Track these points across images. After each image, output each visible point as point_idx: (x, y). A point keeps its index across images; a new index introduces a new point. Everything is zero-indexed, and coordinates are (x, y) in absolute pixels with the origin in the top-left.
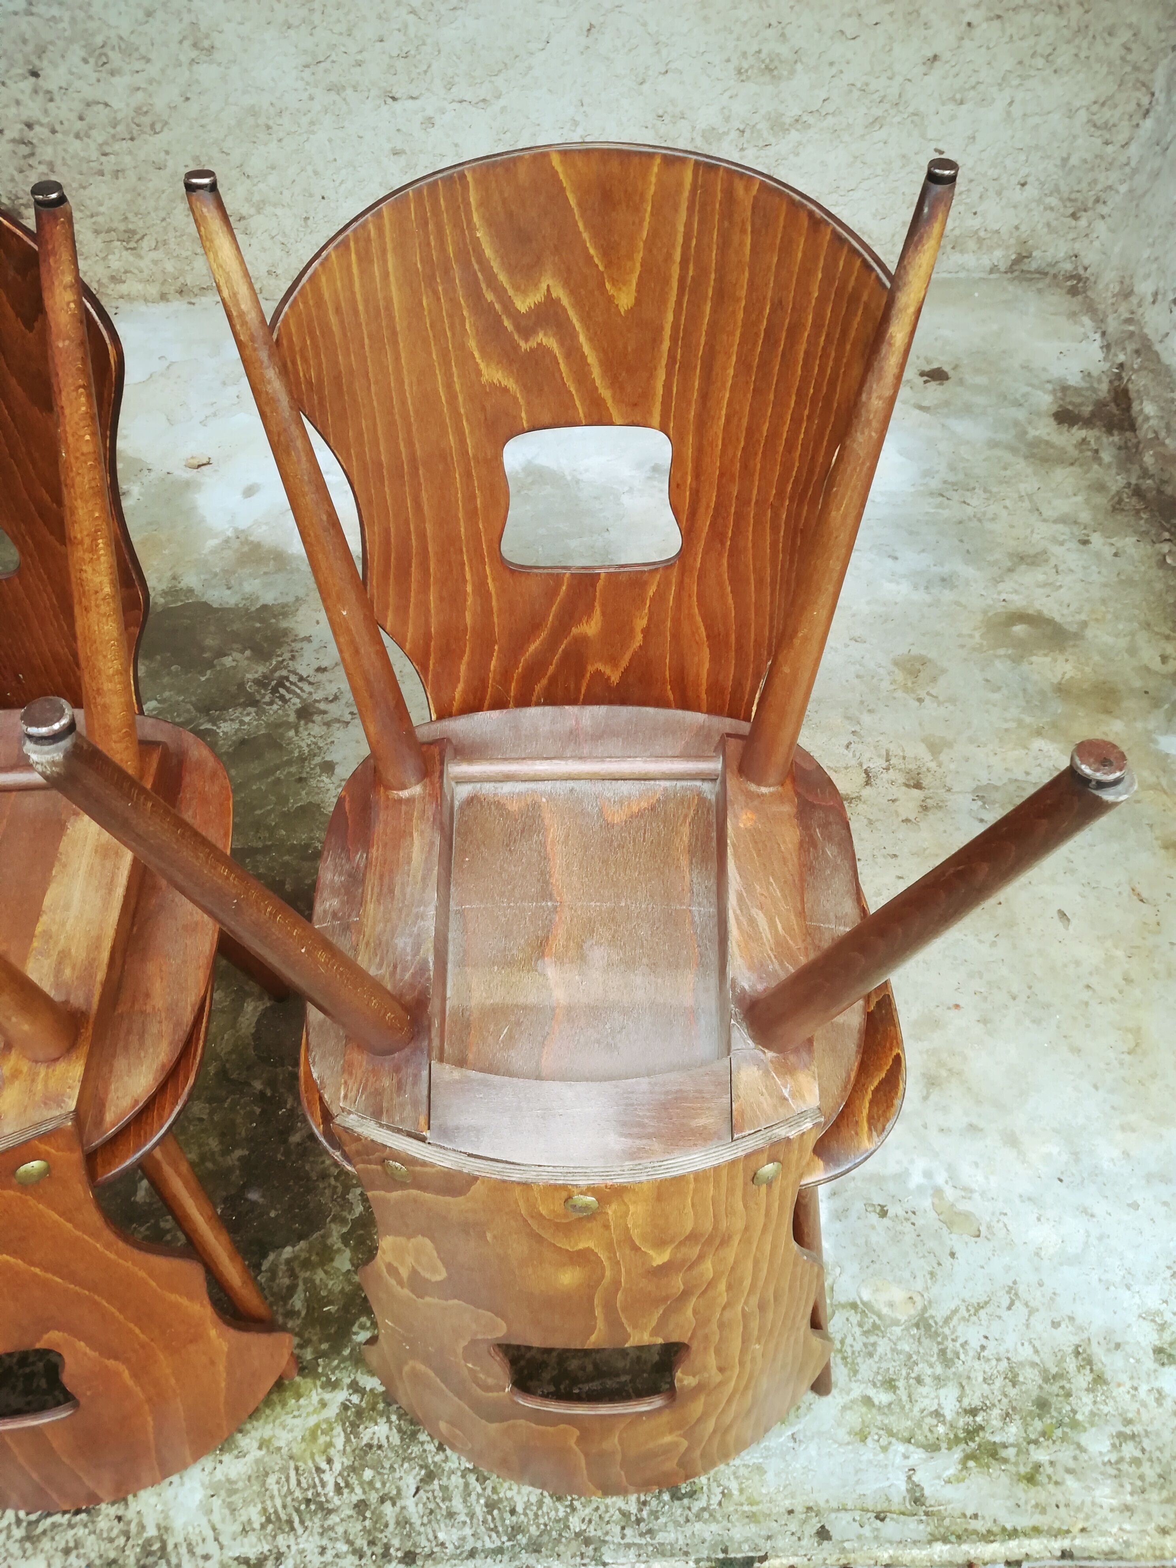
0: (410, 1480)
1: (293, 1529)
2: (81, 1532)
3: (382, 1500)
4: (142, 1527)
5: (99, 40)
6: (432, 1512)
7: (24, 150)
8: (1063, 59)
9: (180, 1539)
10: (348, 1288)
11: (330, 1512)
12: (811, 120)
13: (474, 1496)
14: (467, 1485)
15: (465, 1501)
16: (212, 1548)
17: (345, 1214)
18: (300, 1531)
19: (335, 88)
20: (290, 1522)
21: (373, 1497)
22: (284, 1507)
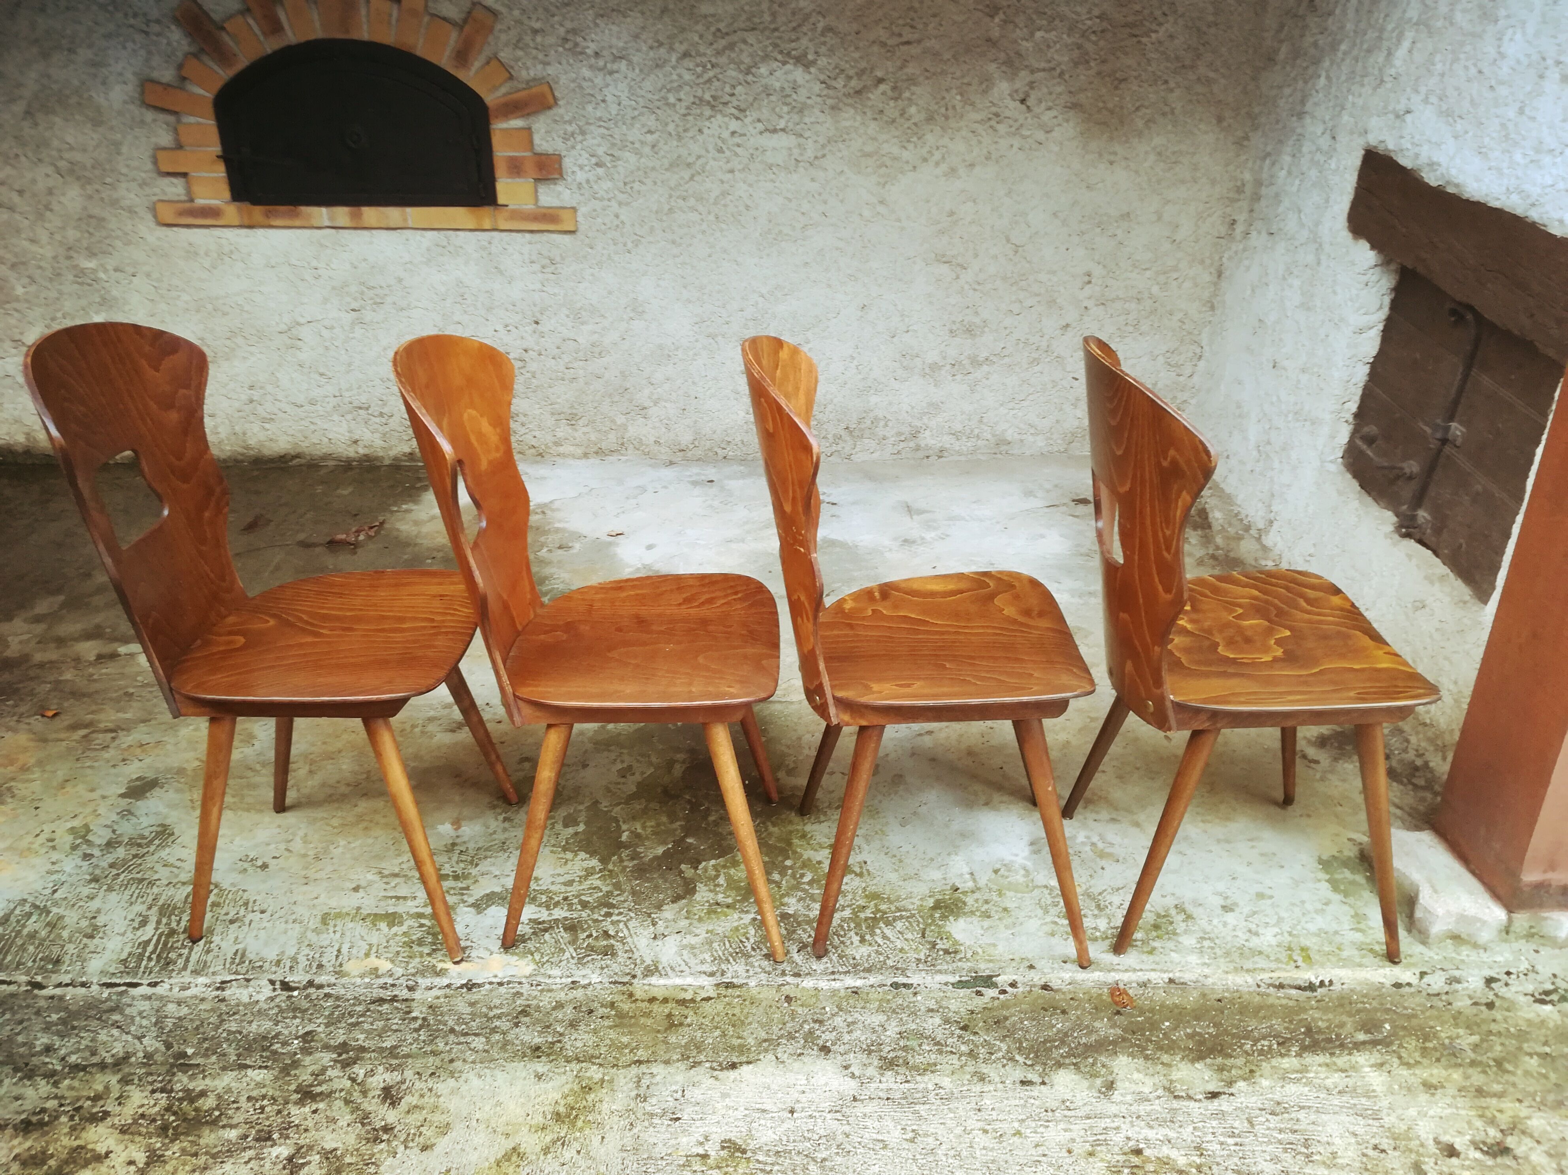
5: (578, 306)
16: (684, 967)
22: (724, 955)
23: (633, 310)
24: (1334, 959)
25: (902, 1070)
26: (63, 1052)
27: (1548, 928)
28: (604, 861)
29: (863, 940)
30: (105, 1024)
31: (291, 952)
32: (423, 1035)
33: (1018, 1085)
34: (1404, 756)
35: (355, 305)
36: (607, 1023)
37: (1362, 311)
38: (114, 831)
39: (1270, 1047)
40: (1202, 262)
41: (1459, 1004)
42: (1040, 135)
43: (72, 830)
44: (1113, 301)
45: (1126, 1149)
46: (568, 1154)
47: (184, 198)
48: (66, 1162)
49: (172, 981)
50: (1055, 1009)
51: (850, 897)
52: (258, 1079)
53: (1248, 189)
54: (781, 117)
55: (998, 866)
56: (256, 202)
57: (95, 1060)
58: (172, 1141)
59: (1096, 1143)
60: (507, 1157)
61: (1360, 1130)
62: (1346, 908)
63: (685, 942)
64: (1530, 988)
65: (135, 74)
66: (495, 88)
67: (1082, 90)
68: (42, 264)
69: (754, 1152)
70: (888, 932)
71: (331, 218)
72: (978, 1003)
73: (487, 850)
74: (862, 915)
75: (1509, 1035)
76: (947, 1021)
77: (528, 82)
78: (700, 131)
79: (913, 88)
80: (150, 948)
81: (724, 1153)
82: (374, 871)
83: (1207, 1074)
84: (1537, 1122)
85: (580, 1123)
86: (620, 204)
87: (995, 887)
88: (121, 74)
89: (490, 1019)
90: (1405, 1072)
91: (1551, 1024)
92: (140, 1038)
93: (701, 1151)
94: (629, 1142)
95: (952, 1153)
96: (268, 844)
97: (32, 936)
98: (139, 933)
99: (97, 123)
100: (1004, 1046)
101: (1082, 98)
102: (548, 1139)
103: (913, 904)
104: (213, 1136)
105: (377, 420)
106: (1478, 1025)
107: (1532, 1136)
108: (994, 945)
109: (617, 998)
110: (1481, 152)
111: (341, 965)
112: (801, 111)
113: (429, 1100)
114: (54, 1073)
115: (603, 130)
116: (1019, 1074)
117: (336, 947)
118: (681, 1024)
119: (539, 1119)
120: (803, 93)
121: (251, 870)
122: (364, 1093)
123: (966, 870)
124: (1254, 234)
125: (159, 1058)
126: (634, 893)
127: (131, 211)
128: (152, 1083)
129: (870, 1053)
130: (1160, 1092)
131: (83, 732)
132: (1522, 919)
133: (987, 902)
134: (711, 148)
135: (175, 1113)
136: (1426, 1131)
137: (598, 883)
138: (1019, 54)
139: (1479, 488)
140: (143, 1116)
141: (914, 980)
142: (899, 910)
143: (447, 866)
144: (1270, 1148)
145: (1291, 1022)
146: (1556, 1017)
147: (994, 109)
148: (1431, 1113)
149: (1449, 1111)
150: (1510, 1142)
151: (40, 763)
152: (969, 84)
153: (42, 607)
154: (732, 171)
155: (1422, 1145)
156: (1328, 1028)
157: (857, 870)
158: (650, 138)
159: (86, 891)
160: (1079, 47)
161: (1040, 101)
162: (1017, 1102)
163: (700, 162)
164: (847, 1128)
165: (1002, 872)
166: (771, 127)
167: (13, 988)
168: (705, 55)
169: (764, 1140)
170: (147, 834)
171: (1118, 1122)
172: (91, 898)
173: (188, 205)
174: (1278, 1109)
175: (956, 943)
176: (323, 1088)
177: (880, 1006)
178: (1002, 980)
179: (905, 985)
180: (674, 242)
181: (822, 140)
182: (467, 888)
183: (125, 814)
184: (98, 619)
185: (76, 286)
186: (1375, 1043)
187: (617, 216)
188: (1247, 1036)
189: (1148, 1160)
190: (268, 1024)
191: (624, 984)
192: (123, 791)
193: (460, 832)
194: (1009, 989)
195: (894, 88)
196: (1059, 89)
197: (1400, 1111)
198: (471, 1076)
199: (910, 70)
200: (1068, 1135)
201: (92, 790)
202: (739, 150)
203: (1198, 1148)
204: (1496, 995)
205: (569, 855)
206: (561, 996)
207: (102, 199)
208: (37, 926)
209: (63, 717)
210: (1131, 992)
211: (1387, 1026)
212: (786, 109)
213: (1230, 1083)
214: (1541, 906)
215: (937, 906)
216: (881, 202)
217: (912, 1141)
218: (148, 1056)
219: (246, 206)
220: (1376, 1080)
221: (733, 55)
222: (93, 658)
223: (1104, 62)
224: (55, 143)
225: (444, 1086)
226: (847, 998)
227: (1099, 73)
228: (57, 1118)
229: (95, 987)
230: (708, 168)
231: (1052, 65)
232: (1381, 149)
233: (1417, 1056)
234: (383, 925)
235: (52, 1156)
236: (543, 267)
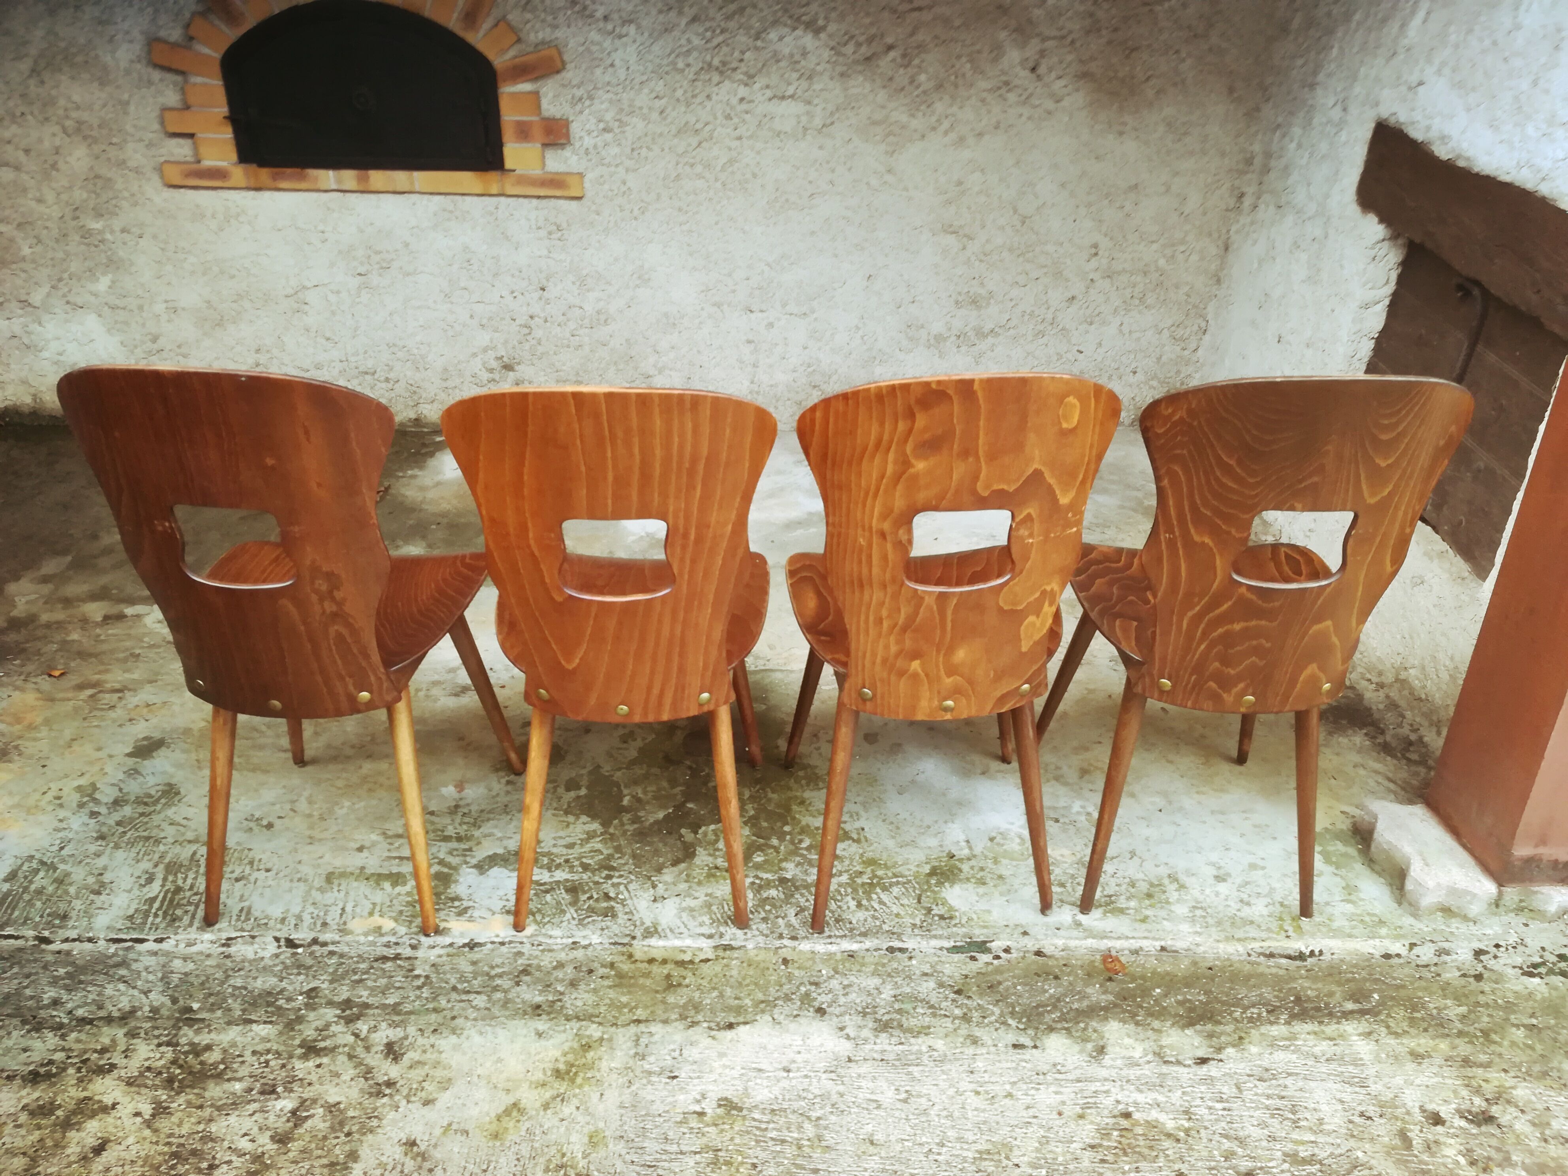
0: (792, 911)
3: (777, 917)
4: (643, 923)
5: (584, 272)
6: (805, 923)
7: (527, 331)
8: (1150, 300)
12: (1000, 331)
16: (683, 929)
19: (718, 305)
21: (772, 916)
23: (639, 278)
24: (1324, 929)
25: (896, 1032)
26: (70, 1006)
27: (1537, 902)
28: (606, 824)
29: (859, 905)
30: (111, 979)
31: (296, 910)
32: (426, 993)
33: (1010, 1049)
34: (1400, 731)
35: (361, 270)
36: (607, 983)
37: (1370, 285)
38: (121, 790)
39: (1259, 1015)
40: (1210, 234)
41: (1448, 975)
42: (1050, 104)
43: (79, 789)
44: (1119, 273)
45: (1116, 1112)
46: (567, 1110)
47: (189, 159)
48: (74, 1113)
49: (178, 937)
50: (1048, 974)
51: (847, 862)
52: (263, 1033)
53: (1258, 161)
54: (789, 84)
55: (993, 834)
56: (262, 164)
57: (102, 1013)
58: (178, 1094)
59: (1086, 1106)
60: (507, 1112)
61: (1347, 1097)
62: (1338, 879)
63: (684, 904)
64: (1519, 961)
65: (142, 33)
66: (504, 51)
67: (1092, 59)
68: (49, 224)
69: (750, 1110)
70: (884, 897)
71: (339, 181)
72: (973, 967)
73: (490, 812)
74: (859, 881)
75: (1497, 1006)
76: (941, 985)
77: (536, 45)
78: (708, 97)
79: (923, 56)
80: (156, 905)
81: (720, 1111)
82: (378, 832)
83: (1197, 1041)
84: (1522, 1092)
85: (579, 1080)
86: (627, 170)
87: (991, 855)
88: (127, 33)
89: (492, 978)
90: (1392, 1041)
91: (1539, 997)
92: (146, 993)
93: (698, 1108)
94: (627, 1098)
95: (945, 1113)
96: (273, 804)
97: (39, 892)
98: (145, 890)
99: (103, 83)
100: (997, 1011)
101: (1093, 67)
102: (548, 1095)
103: (909, 871)
104: (218, 1088)
105: (384, 385)
106: (1466, 996)
107: (1517, 1106)
108: (989, 912)
109: (616, 958)
110: (1493, 125)
111: (345, 923)
112: (810, 78)
113: (430, 1056)
114: (61, 1026)
115: (610, 95)
116: (1011, 1037)
117: (341, 906)
118: (679, 985)
119: (539, 1076)
120: (812, 59)
121: (256, 829)
122: (368, 1049)
123: (962, 838)
124: (1262, 207)
125: (165, 1012)
126: (634, 856)
127: (137, 171)
128: (158, 1037)
129: (865, 1014)
130: (1150, 1057)
131: (90, 692)
132: (1512, 893)
133: (982, 869)
134: (719, 114)
135: (181, 1067)
136: (1412, 1099)
137: (599, 846)
138: (1030, 21)
139: (1482, 465)
140: (149, 1069)
141: (910, 944)
142: (895, 876)
143: (450, 828)
144: (1257, 1113)
145: (1280, 991)
146: (1544, 989)
147: (1004, 78)
148: (1418, 1082)
149: (1436, 1080)
150: (1495, 1110)
151: (47, 722)
152: (979, 52)
153: (51, 566)
154: (740, 138)
155: (1408, 1113)
156: (1317, 997)
157: (855, 836)
158: (658, 104)
159: (93, 848)
160: (1092, 15)
161: (1050, 70)
162: (1009, 1065)
163: (708, 128)
164: (841, 1088)
165: (999, 839)
166: (780, 94)
167: (20, 943)
168: (713, 19)
169: (759, 1098)
170: (153, 792)
171: (1108, 1086)
172: (98, 855)
173: (195, 166)
174: (1266, 1076)
175: (951, 909)
176: (327, 1043)
177: (876, 970)
178: (997, 945)
179: (901, 950)
180: (680, 210)
181: (831, 107)
182: (470, 850)
183: (134, 773)
184: (104, 580)
185: (83, 247)
186: (1363, 1012)
187: (624, 183)
188: (1238, 1003)
189: (1137, 1123)
190: (273, 981)
191: (624, 945)
192: (129, 750)
193: (463, 794)
194: (1003, 955)
195: (904, 56)
196: (1070, 58)
197: (1387, 1080)
198: (473, 1032)
199: (920, 37)
200: (1059, 1098)
201: (99, 749)
202: (747, 117)
203: (1186, 1112)
204: (1485, 967)
205: (571, 818)
206: (562, 956)
207: (109, 159)
208: (44, 882)
209: (69, 676)
210: (1123, 959)
211: (1376, 996)
212: (795, 75)
213: (1219, 1050)
214: (1531, 880)
215: (933, 872)
216: (889, 171)
217: (905, 1101)
218: (155, 1010)
219: (253, 167)
220: (1364, 1048)
221: (743, 20)
222: (99, 619)
223: (1116, 30)
224: (62, 102)
225: (446, 1042)
226: (843, 961)
227: (1110, 43)
228: (64, 1070)
229: (102, 943)
230: (716, 134)
231: (1064, 32)
232: (1392, 121)
233: (1405, 1025)
234: (387, 885)
235: (60, 1106)
236: (550, 233)
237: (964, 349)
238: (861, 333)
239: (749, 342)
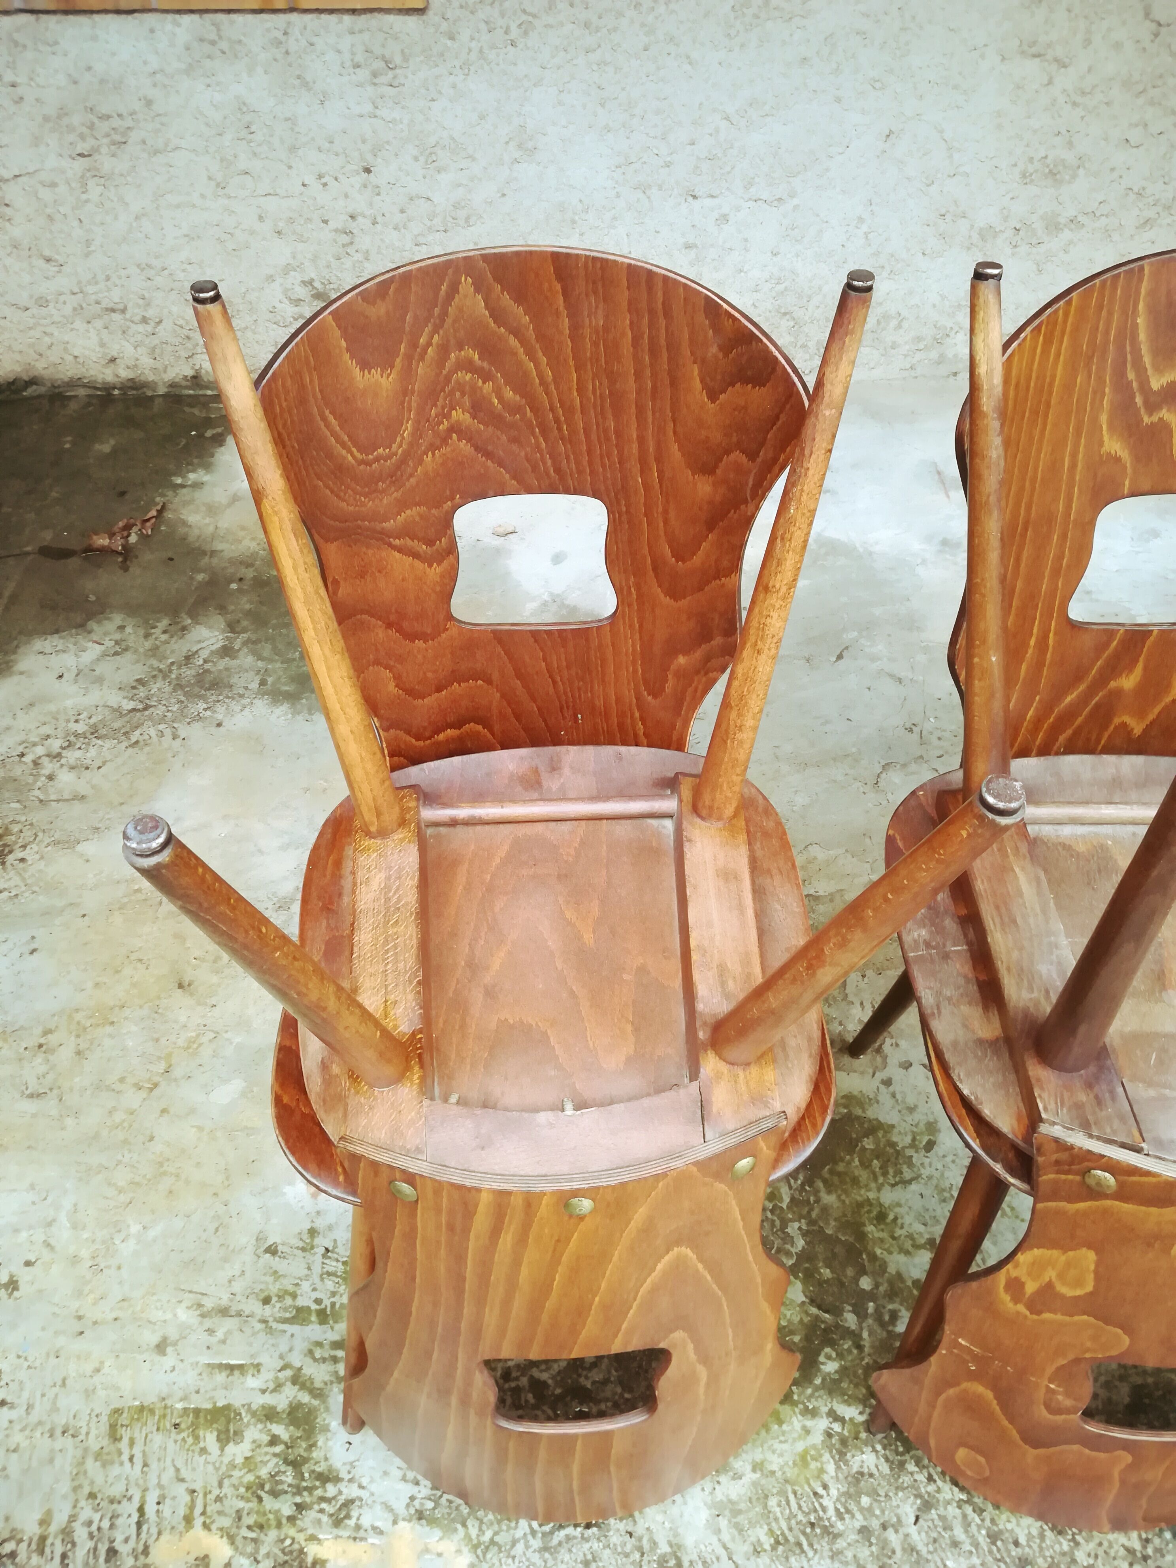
0: (908, 1509)
1: (803, 1551)
2: (596, 1545)
3: (884, 1527)
4: (654, 1544)
6: (935, 1541)
9: (695, 1557)
10: (806, 1319)
11: (837, 1536)
12: (1085, 220)
13: (974, 1528)
14: (965, 1516)
15: (966, 1531)
17: (788, 1247)
18: (811, 1554)
20: (799, 1544)
21: (875, 1524)
22: (790, 1529)
23: (520, 146)
31: (60, 1520)
35: (81, 147)
63: (720, 1496)
82: (189, 1299)
96: (16, 1231)
111: (146, 1551)
117: (136, 1503)
143: (306, 1286)
180: (587, 25)
193: (321, 1202)
234: (210, 1441)
236: (375, 75)
237: (1023, 249)
238: (864, 228)
239: (688, 246)
